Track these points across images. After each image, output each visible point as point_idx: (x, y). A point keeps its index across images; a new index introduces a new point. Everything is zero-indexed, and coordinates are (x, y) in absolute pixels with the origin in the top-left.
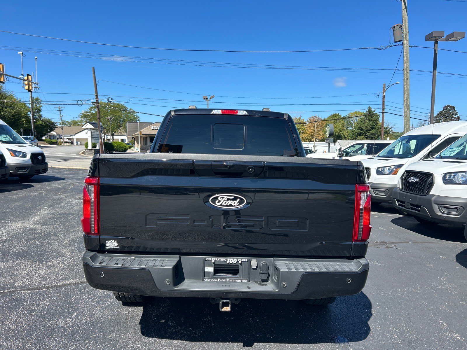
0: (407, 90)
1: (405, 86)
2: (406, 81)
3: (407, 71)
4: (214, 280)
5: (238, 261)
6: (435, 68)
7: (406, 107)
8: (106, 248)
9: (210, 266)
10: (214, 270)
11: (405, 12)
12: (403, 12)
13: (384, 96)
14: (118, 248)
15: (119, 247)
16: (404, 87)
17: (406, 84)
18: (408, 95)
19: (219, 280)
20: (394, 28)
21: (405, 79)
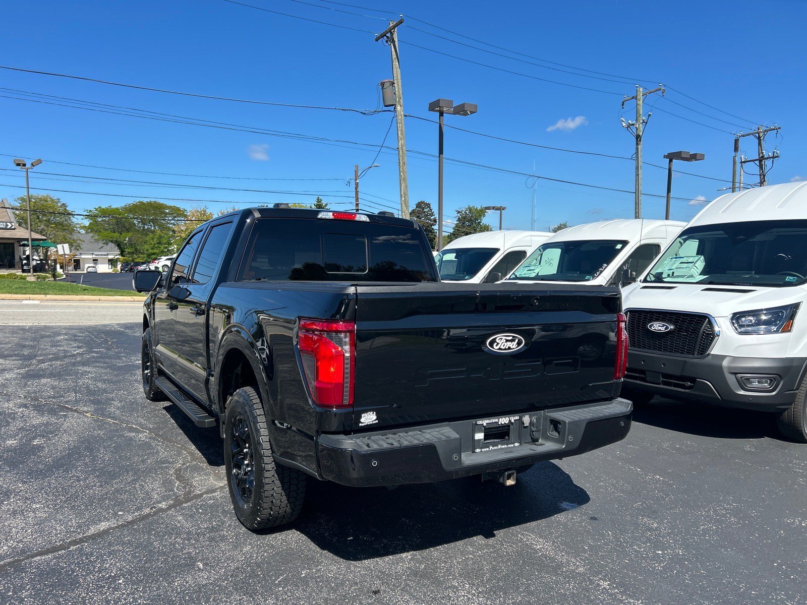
0: (404, 180)
1: (402, 174)
2: (403, 166)
3: (402, 151)
4: (485, 450)
5: (510, 420)
6: (441, 152)
7: (404, 205)
8: (360, 425)
9: (480, 431)
10: (485, 436)
11: (396, 63)
12: (394, 63)
13: (357, 184)
14: (376, 423)
15: (377, 421)
16: (400, 175)
17: (403, 171)
18: (406, 187)
19: (491, 447)
20: (383, 84)
21: (401, 162)
